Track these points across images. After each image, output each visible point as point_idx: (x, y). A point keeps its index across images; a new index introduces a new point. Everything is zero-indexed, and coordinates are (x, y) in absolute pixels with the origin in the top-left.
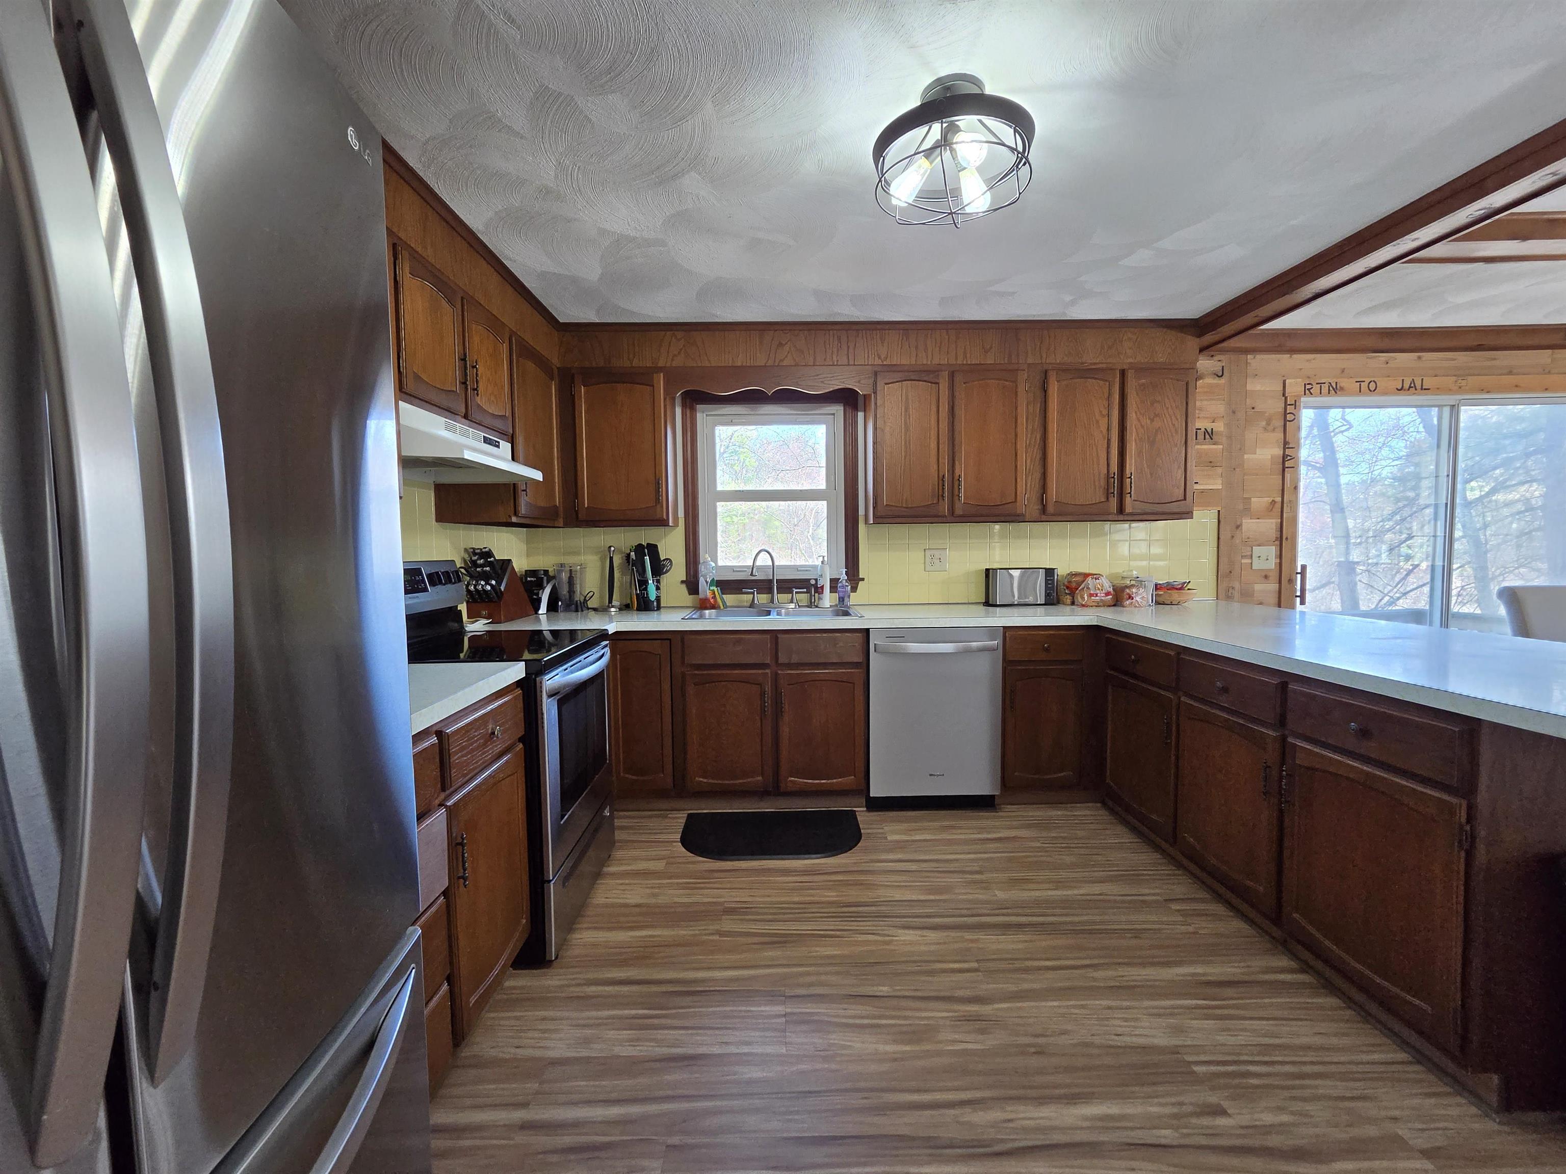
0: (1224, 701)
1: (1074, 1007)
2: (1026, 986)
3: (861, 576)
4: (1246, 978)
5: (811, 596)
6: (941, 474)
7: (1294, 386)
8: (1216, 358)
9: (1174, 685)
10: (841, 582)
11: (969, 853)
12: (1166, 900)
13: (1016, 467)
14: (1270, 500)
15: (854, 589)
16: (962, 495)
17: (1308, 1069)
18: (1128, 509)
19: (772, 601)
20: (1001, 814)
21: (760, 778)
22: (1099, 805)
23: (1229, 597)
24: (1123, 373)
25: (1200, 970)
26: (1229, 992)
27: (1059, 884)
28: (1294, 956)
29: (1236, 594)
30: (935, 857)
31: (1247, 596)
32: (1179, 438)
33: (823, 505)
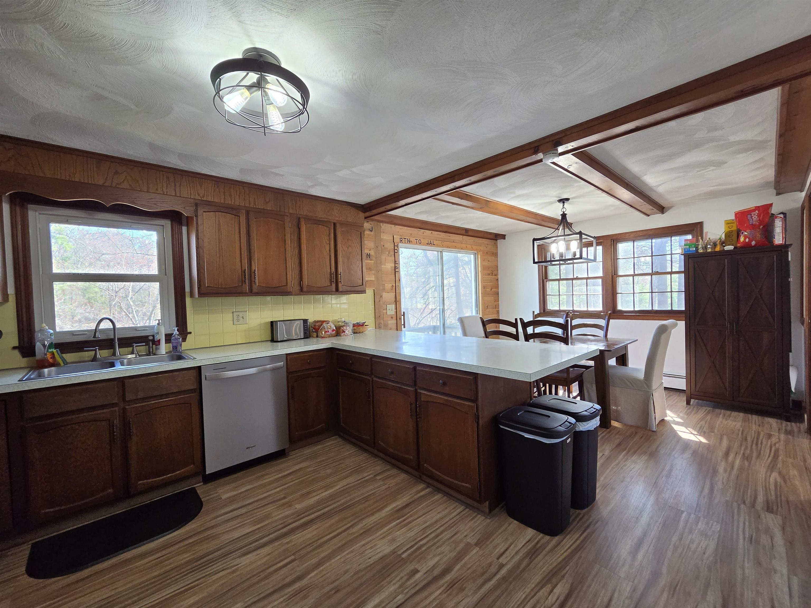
0: (392, 377)
1: (348, 554)
2: (322, 555)
3: (188, 331)
4: (411, 500)
5: (149, 347)
6: (243, 269)
7: (397, 239)
8: (370, 223)
9: (370, 373)
10: (174, 336)
11: (276, 488)
12: (375, 476)
13: (286, 267)
14: (391, 285)
15: (184, 340)
16: (257, 281)
17: (438, 531)
18: (340, 289)
19: (114, 354)
20: (290, 457)
21: (111, 490)
22: (337, 436)
23: (380, 327)
24: (335, 224)
25: (394, 505)
26: (407, 510)
27: (326, 487)
28: (425, 482)
29: (382, 326)
30: (256, 499)
31: (386, 326)
32: (359, 257)
33: (156, 285)
